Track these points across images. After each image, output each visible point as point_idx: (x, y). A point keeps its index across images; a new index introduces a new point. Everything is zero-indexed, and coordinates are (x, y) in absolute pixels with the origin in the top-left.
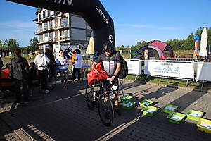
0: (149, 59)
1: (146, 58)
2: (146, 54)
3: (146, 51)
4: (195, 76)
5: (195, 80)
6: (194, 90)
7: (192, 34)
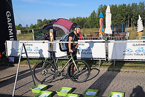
0: (55, 39)
1: (52, 38)
2: (51, 34)
3: (51, 30)
4: (107, 55)
5: (107, 60)
6: (108, 70)
7: (94, 12)
